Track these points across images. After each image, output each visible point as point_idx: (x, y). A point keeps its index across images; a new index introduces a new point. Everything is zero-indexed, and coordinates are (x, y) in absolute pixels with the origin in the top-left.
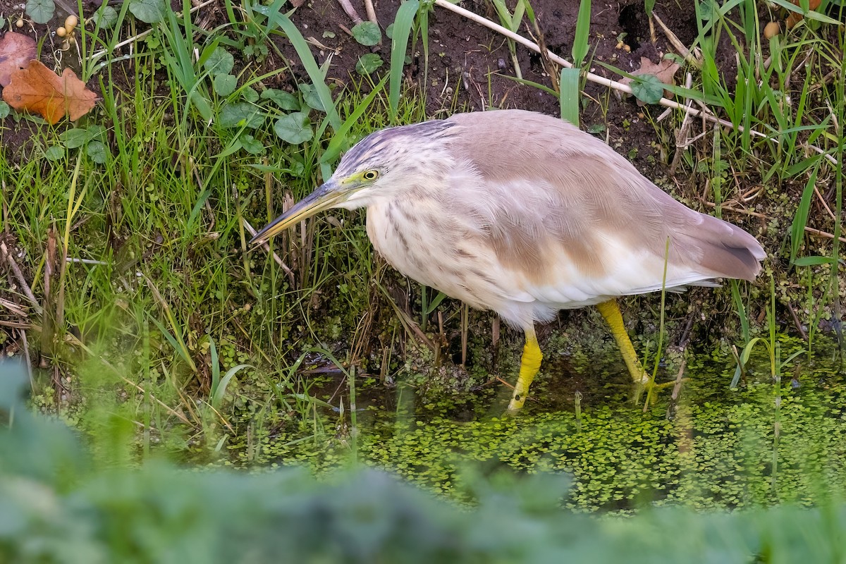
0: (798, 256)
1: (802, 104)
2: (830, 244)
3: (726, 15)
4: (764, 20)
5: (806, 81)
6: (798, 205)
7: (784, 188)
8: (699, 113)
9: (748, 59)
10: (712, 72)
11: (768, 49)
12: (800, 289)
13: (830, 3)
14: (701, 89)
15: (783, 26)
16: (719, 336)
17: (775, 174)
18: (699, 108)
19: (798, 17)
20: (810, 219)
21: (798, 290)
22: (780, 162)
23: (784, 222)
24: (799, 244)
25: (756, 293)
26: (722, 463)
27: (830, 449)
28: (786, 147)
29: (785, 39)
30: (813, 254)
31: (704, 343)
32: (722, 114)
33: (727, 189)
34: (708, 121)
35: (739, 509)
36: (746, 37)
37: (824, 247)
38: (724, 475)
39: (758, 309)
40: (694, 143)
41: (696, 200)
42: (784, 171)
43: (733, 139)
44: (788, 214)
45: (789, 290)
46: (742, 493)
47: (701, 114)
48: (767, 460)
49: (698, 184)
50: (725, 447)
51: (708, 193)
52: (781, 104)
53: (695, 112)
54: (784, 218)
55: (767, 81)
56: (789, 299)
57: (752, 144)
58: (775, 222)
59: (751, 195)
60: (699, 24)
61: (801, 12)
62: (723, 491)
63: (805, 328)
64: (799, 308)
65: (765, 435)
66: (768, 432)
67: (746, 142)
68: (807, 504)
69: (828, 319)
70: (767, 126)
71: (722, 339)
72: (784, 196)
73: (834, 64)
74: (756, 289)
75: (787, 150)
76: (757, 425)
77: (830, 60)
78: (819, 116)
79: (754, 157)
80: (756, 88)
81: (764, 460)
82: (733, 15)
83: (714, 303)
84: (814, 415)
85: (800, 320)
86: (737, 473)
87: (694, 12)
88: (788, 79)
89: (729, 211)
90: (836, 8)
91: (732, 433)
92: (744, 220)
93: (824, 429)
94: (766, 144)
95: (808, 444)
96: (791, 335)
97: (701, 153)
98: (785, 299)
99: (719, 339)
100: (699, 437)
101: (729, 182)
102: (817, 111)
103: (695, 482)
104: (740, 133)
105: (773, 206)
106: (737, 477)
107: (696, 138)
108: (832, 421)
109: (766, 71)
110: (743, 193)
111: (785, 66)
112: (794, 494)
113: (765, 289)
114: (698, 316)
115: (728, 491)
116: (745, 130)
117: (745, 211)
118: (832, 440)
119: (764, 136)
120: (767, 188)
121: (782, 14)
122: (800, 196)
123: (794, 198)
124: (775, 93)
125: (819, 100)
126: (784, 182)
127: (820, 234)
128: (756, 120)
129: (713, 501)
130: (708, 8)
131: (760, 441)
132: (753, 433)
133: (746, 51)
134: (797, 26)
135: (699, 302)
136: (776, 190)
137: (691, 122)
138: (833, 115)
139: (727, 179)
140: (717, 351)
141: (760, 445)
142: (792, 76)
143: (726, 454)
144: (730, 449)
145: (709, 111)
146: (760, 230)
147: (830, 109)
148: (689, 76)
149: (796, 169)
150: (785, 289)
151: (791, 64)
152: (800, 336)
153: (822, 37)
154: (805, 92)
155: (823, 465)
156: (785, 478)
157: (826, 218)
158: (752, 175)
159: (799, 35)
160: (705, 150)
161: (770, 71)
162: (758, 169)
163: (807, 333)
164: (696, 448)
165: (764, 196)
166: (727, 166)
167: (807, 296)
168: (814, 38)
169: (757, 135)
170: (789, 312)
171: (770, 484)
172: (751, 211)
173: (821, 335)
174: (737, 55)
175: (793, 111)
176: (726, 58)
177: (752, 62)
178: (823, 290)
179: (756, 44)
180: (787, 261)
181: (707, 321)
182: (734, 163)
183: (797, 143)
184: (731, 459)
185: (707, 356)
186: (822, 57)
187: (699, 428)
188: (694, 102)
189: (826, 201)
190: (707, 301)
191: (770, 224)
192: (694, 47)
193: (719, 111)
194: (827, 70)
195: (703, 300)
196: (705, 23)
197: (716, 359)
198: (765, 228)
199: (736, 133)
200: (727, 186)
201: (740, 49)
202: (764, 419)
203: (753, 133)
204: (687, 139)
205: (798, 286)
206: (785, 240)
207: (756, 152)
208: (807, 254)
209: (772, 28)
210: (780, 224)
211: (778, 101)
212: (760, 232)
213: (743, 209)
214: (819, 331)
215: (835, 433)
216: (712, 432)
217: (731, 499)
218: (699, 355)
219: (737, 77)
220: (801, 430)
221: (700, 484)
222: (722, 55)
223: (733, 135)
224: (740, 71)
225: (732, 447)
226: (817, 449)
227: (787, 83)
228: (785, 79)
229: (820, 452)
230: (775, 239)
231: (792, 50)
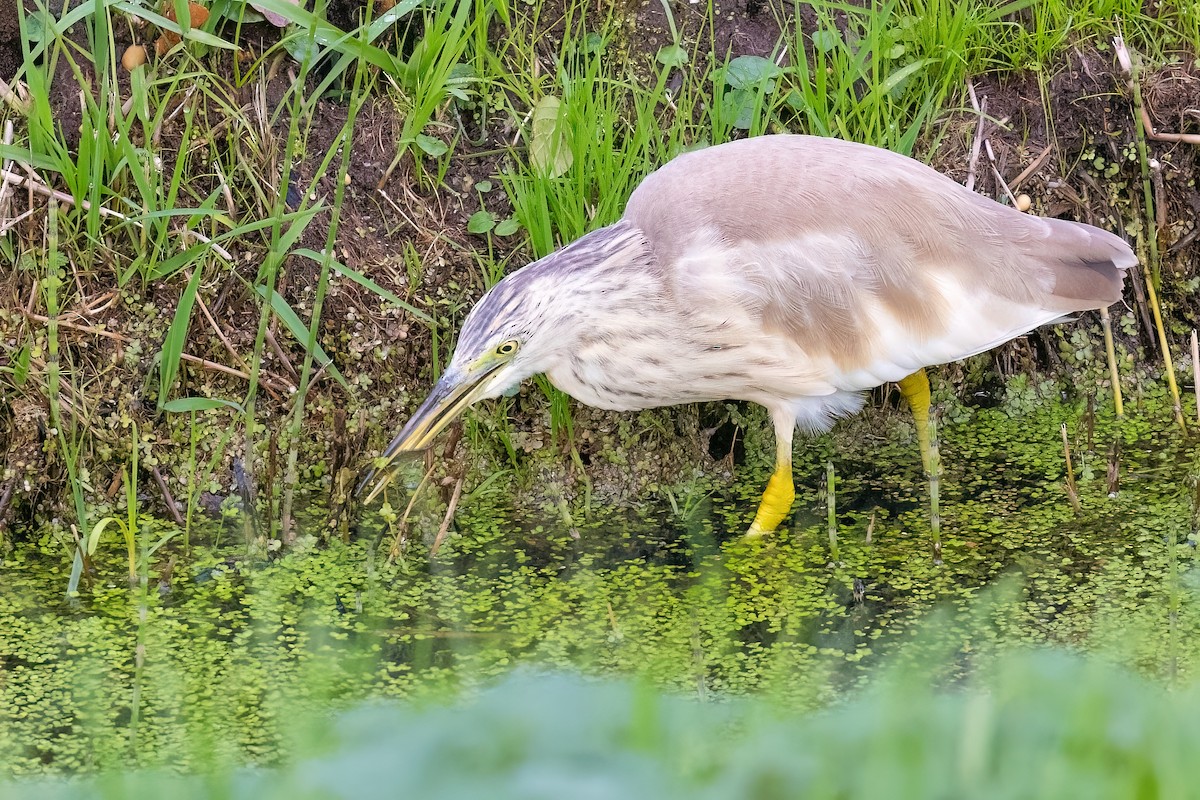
0: (171, 397)
1: (178, 169)
2: (218, 379)
3: (66, 33)
4: (123, 43)
5: (185, 136)
6: (171, 320)
7: (151, 294)
8: (24, 181)
9: (97, 99)
10: (43, 118)
11: (129, 85)
12: (172, 446)
13: (223, 18)
14: (26, 144)
15: (152, 52)
16: (50, 515)
17: (138, 274)
18: (23, 173)
19: (174, 38)
20: (188, 342)
21: (170, 448)
22: (144, 255)
23: (152, 345)
24: (171, 379)
25: (106, 452)
26: (54, 707)
27: (215, 687)
28: (155, 234)
29: (156, 69)
30: (193, 394)
31: (28, 526)
32: (58, 183)
33: (64, 296)
34: (36, 194)
35: (80, 776)
36: (96, 67)
37: (208, 384)
38: (57, 724)
39: (110, 476)
40: (15, 226)
41: (18, 311)
42: (151, 268)
43: (75, 221)
44: (156, 334)
45: (157, 448)
46: (84, 752)
47: (27, 183)
48: (122, 703)
49: (20, 288)
50: (59, 683)
51: (35, 302)
52: (147, 168)
53: (18, 179)
54: (149, 339)
55: (127, 134)
56: (155, 462)
57: (103, 229)
58: (136, 345)
59: (100, 305)
60: (25, 47)
61: (179, 31)
62: (56, 748)
63: (179, 505)
64: (171, 475)
65: (119, 666)
66: (124, 660)
67: (94, 225)
68: (183, 770)
69: (214, 492)
70: (126, 200)
71: (55, 520)
72: (150, 307)
73: (227, 110)
74: (107, 446)
75: (155, 238)
76: (107, 650)
77: (221, 102)
78: (204, 187)
79: (106, 247)
80: (110, 145)
81: (117, 703)
82: (76, 33)
83: (43, 466)
84: (193, 637)
85: (171, 492)
86: (76, 721)
87: (18, 30)
88: (158, 132)
89: (67, 328)
90: (231, 25)
91: (70, 662)
92: (90, 343)
93: (207, 657)
94: (123, 229)
95: (183, 680)
96: (157, 516)
97: (26, 242)
98: (150, 462)
99: (50, 521)
100: (20, 668)
101: (67, 285)
102: (201, 179)
103: (14, 735)
104: (85, 212)
105: (134, 321)
106: (77, 729)
107: (18, 219)
108: (220, 645)
109: (125, 118)
110: (88, 302)
111: (153, 110)
112: (163, 754)
113: (120, 446)
114: (20, 484)
115: (63, 749)
116: (92, 207)
117: (91, 329)
118: (218, 674)
119: (121, 216)
120: (125, 294)
121: (150, 33)
122: (173, 307)
123: (165, 310)
124: (139, 151)
125: (205, 162)
126: (150, 286)
127: (203, 365)
128: (109, 191)
129: (40, 763)
130: (38, 23)
131: (112, 675)
132: (101, 662)
133: (95, 88)
134: (172, 51)
135: (21, 464)
136: (137, 297)
137: (11, 194)
138: (226, 186)
139: (64, 280)
140: (46, 539)
141: (111, 679)
142: (164, 126)
143: (60, 693)
144: (67, 687)
145: (38, 178)
146: (114, 358)
147: (221, 176)
148: (9, 125)
149: (169, 267)
150: (149, 446)
151: (162, 108)
152: (170, 516)
153: (208, 68)
154: (184, 151)
155: (206, 711)
156: (149, 730)
157: (213, 340)
158: (103, 274)
159: (175, 65)
160: (31, 237)
161: (131, 119)
162: (111, 266)
163: (183, 513)
164: (16, 684)
165: (120, 307)
166: (64, 261)
167: (183, 457)
168: (197, 69)
169: (110, 215)
170: (155, 480)
171: (127, 739)
172: (99, 330)
173: (203, 517)
174: (82, 95)
175: (165, 180)
176: (65, 99)
177: (103, 105)
178: (207, 449)
179: (111, 78)
180: (154, 406)
181: (33, 491)
182: (76, 257)
183: (170, 228)
184: (67, 700)
185: (32, 545)
186: (209, 99)
187: (21, 655)
188: (17, 165)
189: (212, 315)
190: (34, 463)
191: (128, 349)
192: (16, 81)
193: (54, 178)
194: (216, 118)
195: (28, 460)
196: (33, 45)
197: (44, 550)
198: (121, 353)
199: (78, 212)
200: (64, 291)
201: (86, 85)
202: (120, 641)
203: (105, 211)
204: (5, 220)
205: (169, 442)
206: (150, 372)
207: (109, 240)
208: (183, 394)
209: (134, 54)
210: (144, 349)
211: (142, 164)
212: (114, 361)
213: (87, 325)
214: (200, 510)
215: (223, 663)
216: (41, 660)
217: (68, 761)
218: (20, 545)
219: (81, 128)
220: (173, 658)
221: (22, 739)
222: (60, 93)
223: (73, 214)
224: (86, 119)
225: (70, 683)
226: (196, 687)
227: (157, 138)
228: (153, 130)
229: (202, 691)
230: (136, 372)
231: (164, 87)
